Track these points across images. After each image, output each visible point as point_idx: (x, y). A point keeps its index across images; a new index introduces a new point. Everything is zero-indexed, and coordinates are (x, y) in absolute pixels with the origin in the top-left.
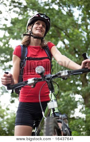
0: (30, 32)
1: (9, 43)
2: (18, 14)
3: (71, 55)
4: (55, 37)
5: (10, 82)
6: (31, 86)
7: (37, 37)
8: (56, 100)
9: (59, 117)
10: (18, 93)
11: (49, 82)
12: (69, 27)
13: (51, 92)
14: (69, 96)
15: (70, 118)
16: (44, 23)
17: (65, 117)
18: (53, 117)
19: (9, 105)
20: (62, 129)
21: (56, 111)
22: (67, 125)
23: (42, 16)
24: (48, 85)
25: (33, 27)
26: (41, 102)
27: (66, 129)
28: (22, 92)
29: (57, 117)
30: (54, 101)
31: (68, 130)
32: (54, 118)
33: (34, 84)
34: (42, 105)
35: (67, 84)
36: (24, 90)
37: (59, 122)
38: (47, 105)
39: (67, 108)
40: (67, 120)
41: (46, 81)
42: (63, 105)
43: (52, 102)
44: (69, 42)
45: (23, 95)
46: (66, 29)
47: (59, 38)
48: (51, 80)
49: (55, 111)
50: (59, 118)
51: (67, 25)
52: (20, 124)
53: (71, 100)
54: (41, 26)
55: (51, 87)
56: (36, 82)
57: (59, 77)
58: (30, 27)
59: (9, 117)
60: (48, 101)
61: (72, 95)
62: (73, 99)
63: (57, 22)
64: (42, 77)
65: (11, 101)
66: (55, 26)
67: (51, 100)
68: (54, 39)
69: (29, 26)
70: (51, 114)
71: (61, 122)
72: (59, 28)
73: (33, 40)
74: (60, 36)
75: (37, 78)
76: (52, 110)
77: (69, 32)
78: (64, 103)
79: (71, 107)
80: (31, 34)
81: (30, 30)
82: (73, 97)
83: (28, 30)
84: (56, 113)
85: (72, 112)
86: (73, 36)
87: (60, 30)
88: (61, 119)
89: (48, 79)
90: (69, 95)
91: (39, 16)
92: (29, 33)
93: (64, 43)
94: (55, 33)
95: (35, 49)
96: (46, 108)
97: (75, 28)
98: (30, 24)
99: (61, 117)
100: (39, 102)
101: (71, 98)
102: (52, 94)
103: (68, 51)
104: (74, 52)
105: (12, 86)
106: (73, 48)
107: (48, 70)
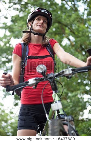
0: (30, 28)
1: (10, 43)
2: (18, 11)
3: (77, 53)
4: (59, 34)
5: (9, 83)
6: (32, 86)
7: (38, 33)
8: (60, 101)
9: (64, 119)
10: (19, 94)
11: (52, 82)
12: (74, 23)
13: (54, 92)
14: (77, 97)
15: (79, 120)
16: (45, 18)
17: (71, 119)
18: (58, 120)
19: (13, 108)
20: (69, 132)
21: (61, 112)
22: (74, 127)
23: (43, 11)
24: (51, 84)
25: (33, 23)
26: (45, 104)
27: (72, 132)
28: (23, 93)
29: (62, 119)
30: (58, 102)
31: (74, 133)
32: (60, 121)
33: (36, 85)
34: (45, 107)
35: (74, 84)
36: (25, 91)
37: (64, 124)
38: (50, 107)
39: (75, 109)
40: (73, 122)
41: (49, 81)
42: (71, 106)
43: (56, 103)
44: (75, 39)
45: (25, 97)
46: (71, 24)
47: (64, 35)
48: (54, 79)
49: (59, 112)
50: (64, 121)
51: (71, 21)
52: (23, 128)
53: (79, 101)
54: (42, 21)
55: (54, 87)
56: (38, 82)
57: (63, 76)
58: (30, 24)
59: (13, 121)
60: (52, 103)
61: (80, 95)
62: (81, 100)
63: (60, 18)
64: (44, 77)
65: (15, 104)
66: (59, 22)
67: (55, 101)
68: (59, 36)
69: (30, 22)
70: (55, 116)
71: (67, 125)
72: (63, 25)
73: (34, 37)
74: (64, 33)
75: (38, 78)
76: (56, 112)
77: (74, 28)
78: (71, 104)
79: (80, 108)
80: (32, 31)
81: (30, 26)
82: (81, 98)
83: (28, 26)
84: (61, 115)
85: (81, 113)
86: (79, 33)
87: (64, 27)
88: (67, 121)
89: (51, 78)
90: (76, 95)
91: (40, 11)
92: (29, 30)
93: (69, 40)
94: (59, 30)
95: (36, 47)
96: (50, 110)
97: (81, 23)
98: (30, 20)
99: (67, 119)
100: (42, 103)
101: (79, 99)
102: (56, 94)
103: (74, 48)
104: (80, 49)
105: (12, 87)
106: (79, 46)
107: (51, 69)
